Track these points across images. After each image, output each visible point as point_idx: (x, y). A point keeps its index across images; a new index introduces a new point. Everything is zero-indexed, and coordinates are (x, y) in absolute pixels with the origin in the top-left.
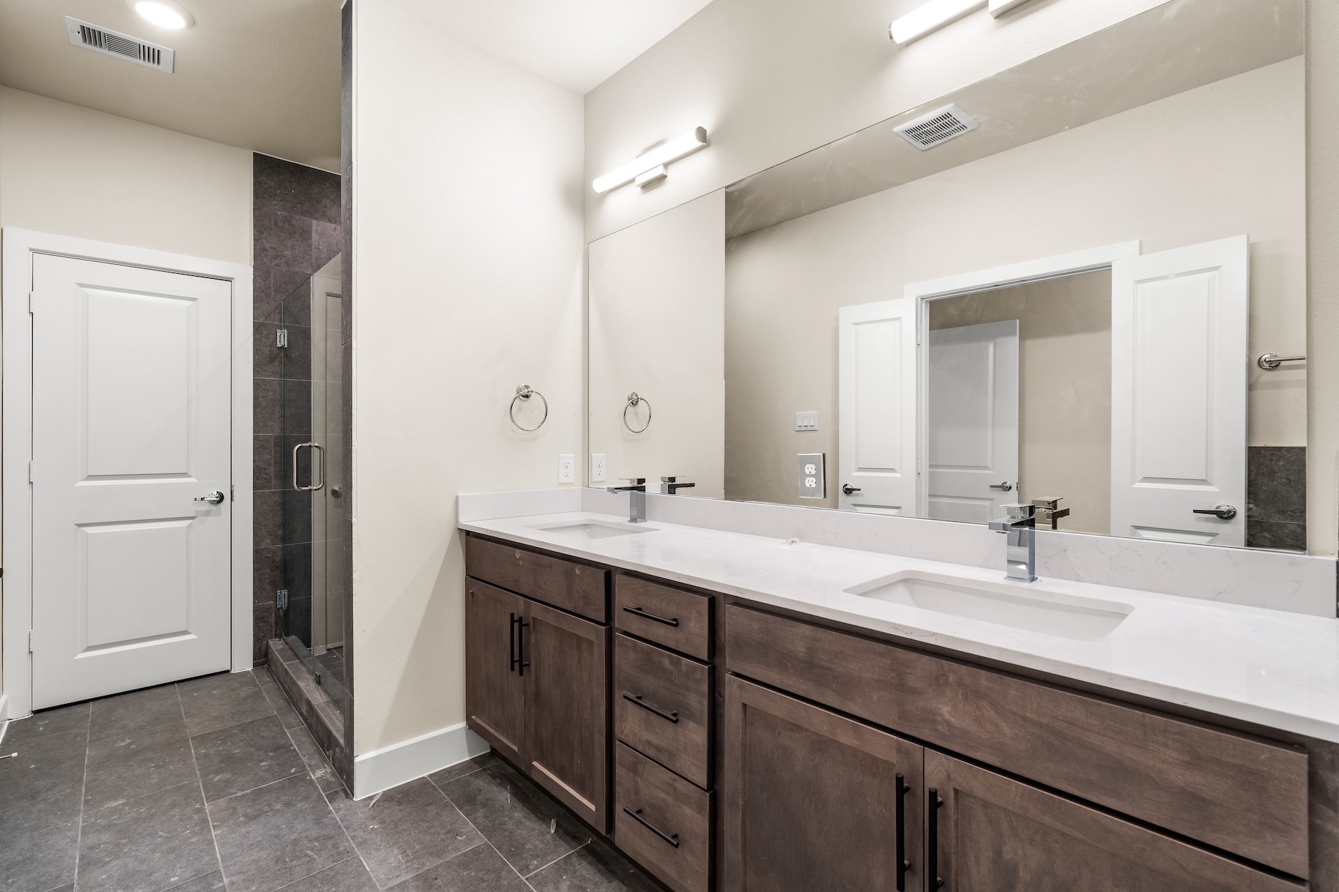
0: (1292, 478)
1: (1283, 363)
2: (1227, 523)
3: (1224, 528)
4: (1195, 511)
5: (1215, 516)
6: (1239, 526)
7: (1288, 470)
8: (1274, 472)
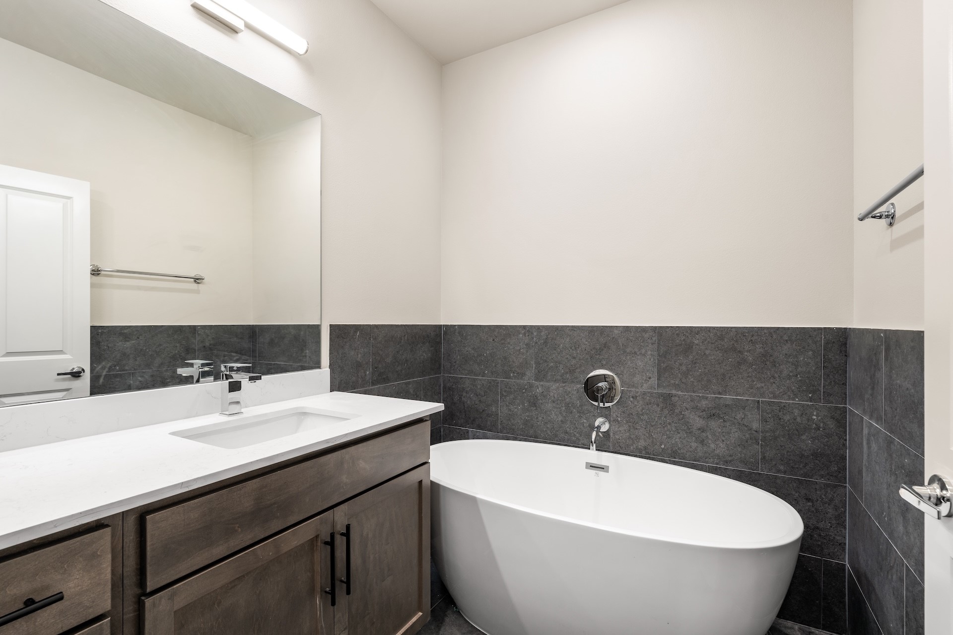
0: (110, 345)
1: (102, 273)
2: (78, 379)
3: (76, 384)
4: (58, 374)
5: (69, 376)
6: (86, 380)
7: (108, 341)
8: (99, 342)
